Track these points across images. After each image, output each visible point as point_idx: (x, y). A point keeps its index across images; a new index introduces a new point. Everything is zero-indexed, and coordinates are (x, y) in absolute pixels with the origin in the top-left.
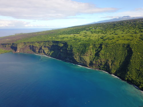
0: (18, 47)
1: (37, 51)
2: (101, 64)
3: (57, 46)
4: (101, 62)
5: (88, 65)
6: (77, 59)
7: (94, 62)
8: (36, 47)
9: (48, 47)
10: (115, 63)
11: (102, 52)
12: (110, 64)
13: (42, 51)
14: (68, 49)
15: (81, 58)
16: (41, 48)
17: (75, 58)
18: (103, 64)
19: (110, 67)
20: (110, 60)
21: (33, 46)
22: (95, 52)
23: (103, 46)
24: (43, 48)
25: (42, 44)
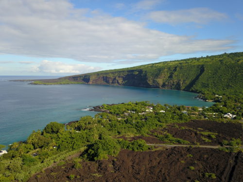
0: (91, 78)
1: (111, 81)
2: (173, 85)
3: (132, 74)
4: (173, 82)
5: (160, 87)
6: (150, 82)
7: (167, 83)
8: (109, 78)
9: (122, 77)
10: (186, 82)
11: (176, 73)
12: (181, 83)
13: (116, 81)
14: (142, 75)
15: (154, 81)
16: (115, 79)
17: (149, 82)
18: (175, 83)
19: (181, 85)
20: (182, 80)
21: (107, 77)
22: (169, 75)
23: (178, 69)
24: (117, 78)
25: (116, 74)
